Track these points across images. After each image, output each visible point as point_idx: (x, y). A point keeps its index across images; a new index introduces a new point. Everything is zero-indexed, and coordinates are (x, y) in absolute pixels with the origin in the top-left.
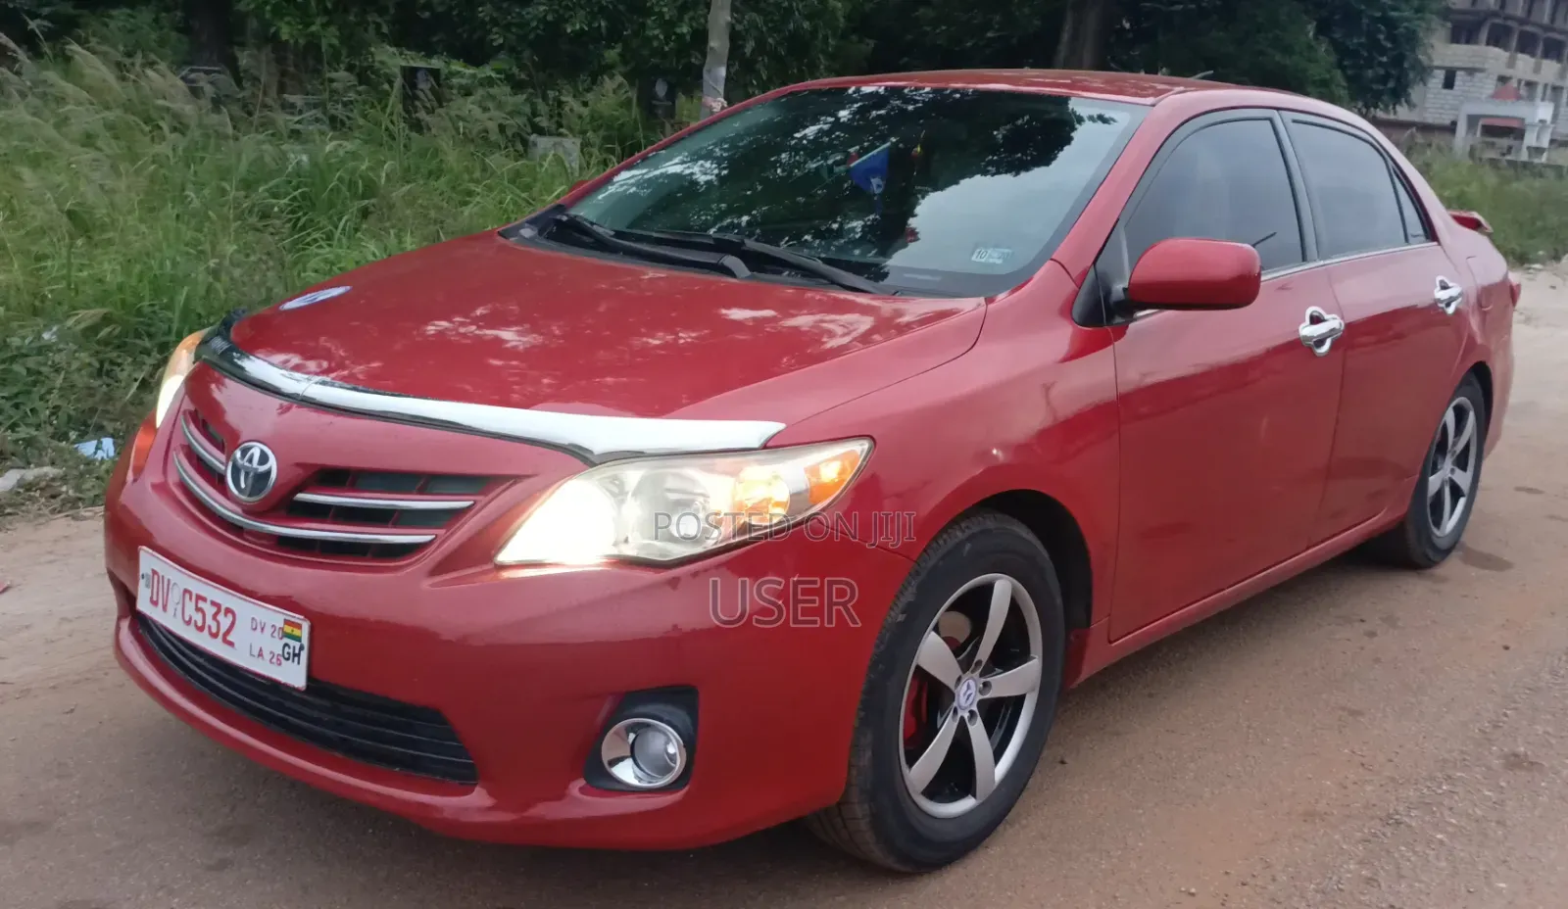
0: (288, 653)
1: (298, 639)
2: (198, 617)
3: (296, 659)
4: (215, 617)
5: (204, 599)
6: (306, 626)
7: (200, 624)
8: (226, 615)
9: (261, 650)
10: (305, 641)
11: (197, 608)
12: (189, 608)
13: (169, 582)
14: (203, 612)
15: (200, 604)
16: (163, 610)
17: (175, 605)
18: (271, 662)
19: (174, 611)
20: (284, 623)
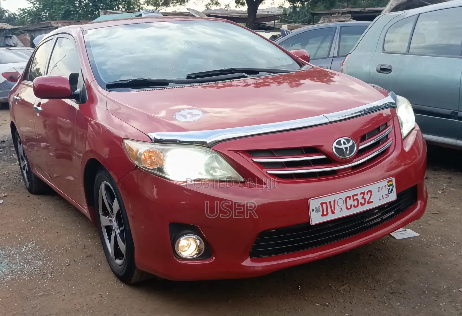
0: (390, 191)
1: (392, 185)
2: (356, 203)
3: (392, 191)
4: (363, 198)
5: (357, 195)
6: (394, 179)
7: (356, 205)
8: (367, 194)
9: (383, 196)
10: (394, 184)
11: (354, 200)
12: (350, 202)
13: (335, 200)
14: (357, 200)
15: (355, 198)
16: (332, 214)
17: (340, 207)
18: (386, 198)
19: (341, 210)
20: (388, 183)
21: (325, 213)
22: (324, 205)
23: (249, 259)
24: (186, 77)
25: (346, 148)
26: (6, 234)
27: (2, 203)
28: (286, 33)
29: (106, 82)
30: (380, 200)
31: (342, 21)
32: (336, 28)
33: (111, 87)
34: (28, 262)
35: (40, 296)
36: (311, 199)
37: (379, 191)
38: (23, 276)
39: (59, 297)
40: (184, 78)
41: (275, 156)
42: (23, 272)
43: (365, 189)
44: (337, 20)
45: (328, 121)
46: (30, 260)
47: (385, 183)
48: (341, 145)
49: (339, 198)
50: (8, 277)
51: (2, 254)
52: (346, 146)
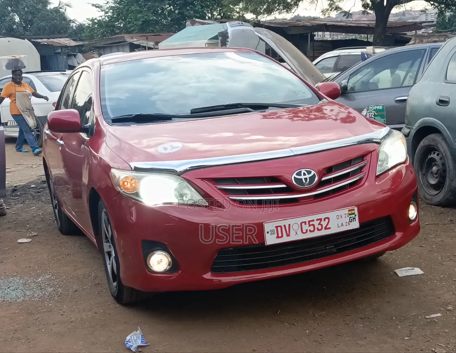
0: (351, 220)
1: (354, 214)
2: (312, 228)
3: (354, 220)
4: (319, 224)
5: (313, 221)
6: (356, 208)
7: (312, 229)
8: (324, 220)
9: (342, 223)
10: (356, 213)
11: (310, 226)
12: (305, 227)
13: (289, 225)
14: (313, 225)
15: (311, 223)
16: (287, 236)
17: (295, 231)
18: (346, 225)
19: (296, 233)
20: (349, 211)
21: (280, 235)
22: (279, 228)
23: (210, 273)
24: (190, 112)
25: (306, 179)
26: (27, 267)
27: (30, 242)
28: (366, 57)
29: (112, 116)
30: (338, 227)
31: (435, 42)
32: (425, 50)
33: (117, 121)
34: (41, 288)
35: (43, 312)
36: (266, 222)
37: (337, 219)
38: (33, 298)
39: (60, 313)
40: (188, 112)
41: (238, 184)
42: (34, 296)
43: (322, 216)
44: (430, 40)
45: (293, 155)
46: (43, 287)
47: (346, 211)
48: (301, 175)
49: (294, 222)
50: (20, 300)
51: (20, 282)
52: (305, 177)
